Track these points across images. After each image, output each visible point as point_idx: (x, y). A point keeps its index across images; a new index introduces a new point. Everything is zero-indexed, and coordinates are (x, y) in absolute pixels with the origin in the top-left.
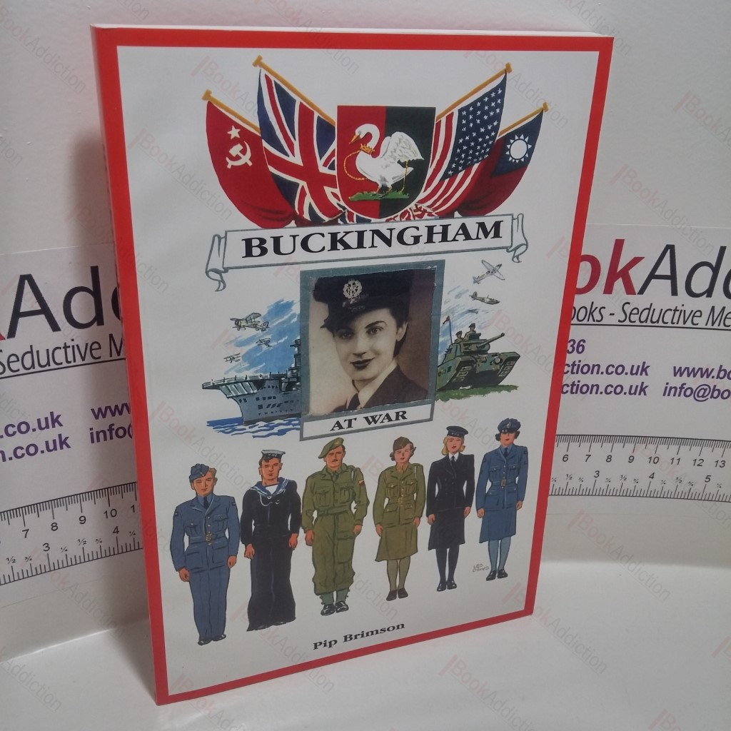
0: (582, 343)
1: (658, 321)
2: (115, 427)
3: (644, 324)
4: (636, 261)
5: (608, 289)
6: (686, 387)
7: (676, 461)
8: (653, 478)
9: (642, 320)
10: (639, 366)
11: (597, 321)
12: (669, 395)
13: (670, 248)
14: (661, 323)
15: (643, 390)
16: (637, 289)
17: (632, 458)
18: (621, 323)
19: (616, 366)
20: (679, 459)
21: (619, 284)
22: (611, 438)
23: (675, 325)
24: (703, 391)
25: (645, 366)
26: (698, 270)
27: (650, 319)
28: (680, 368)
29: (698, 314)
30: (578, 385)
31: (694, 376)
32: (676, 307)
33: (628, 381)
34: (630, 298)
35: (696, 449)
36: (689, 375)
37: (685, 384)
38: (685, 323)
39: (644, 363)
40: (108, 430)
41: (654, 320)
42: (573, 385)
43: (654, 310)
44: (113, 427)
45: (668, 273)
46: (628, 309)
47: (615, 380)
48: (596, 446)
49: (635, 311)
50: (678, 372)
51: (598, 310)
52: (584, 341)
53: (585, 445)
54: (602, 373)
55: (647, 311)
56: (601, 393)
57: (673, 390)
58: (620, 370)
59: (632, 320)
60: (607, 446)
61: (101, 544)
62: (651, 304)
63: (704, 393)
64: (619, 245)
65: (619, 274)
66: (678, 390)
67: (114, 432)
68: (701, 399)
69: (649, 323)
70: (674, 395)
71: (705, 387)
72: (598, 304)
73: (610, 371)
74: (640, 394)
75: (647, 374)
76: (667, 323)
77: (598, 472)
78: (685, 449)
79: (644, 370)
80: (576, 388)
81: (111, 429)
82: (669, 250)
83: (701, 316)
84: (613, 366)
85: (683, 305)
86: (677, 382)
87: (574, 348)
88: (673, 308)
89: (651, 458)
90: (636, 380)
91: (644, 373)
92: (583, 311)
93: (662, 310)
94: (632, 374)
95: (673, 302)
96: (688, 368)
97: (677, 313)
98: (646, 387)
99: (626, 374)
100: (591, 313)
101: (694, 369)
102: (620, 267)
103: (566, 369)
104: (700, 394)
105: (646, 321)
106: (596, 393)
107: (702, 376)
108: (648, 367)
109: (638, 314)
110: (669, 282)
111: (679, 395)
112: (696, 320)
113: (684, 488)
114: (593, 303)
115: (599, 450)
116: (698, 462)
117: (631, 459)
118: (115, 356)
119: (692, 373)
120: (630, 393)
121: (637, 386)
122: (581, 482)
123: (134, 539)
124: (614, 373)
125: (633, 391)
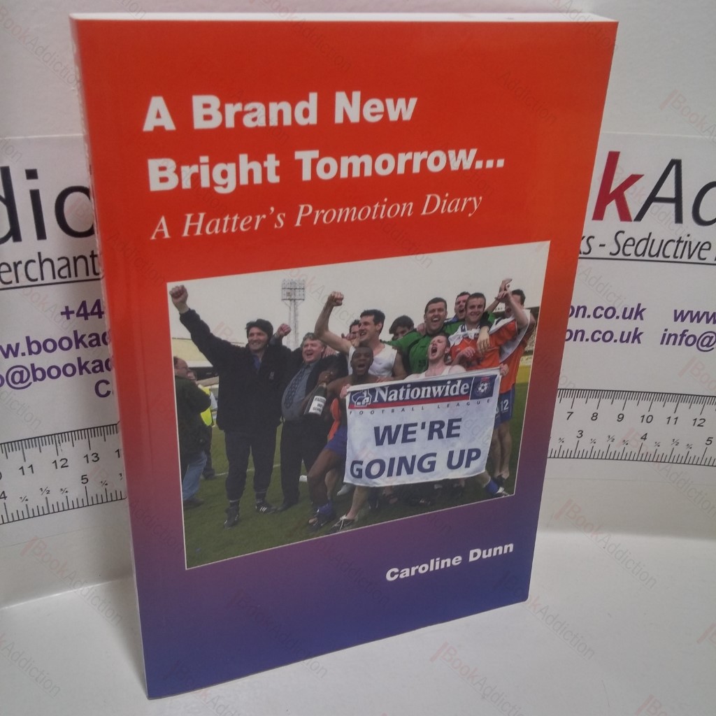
1: (657, 255)
3: (641, 258)
4: (633, 179)
5: (599, 215)
6: (688, 334)
7: (672, 421)
8: (645, 439)
9: (638, 253)
10: (632, 309)
11: (584, 253)
12: (667, 343)
13: (676, 164)
14: (661, 257)
15: (637, 336)
16: (634, 215)
17: (621, 416)
18: (613, 257)
19: (605, 309)
20: (677, 418)
21: (612, 208)
22: (598, 393)
23: (678, 260)
24: (707, 340)
25: (641, 309)
26: (709, 192)
27: (650, 251)
28: (682, 312)
29: (706, 246)
31: (699, 321)
32: (681, 238)
33: (619, 326)
34: (625, 226)
35: (697, 407)
36: (692, 320)
37: (687, 331)
38: (690, 257)
39: (639, 305)
41: (654, 252)
43: (653, 240)
45: (672, 195)
46: (622, 239)
47: (604, 324)
48: (580, 402)
49: (630, 242)
50: (679, 316)
51: (585, 240)
54: (588, 317)
55: (645, 242)
56: (587, 340)
57: (673, 338)
58: (610, 313)
59: (627, 252)
60: (593, 402)
62: (650, 234)
63: (710, 341)
64: (613, 158)
65: (613, 195)
66: (679, 338)
68: (705, 348)
69: (646, 257)
70: (674, 344)
71: (711, 335)
72: (585, 233)
73: (598, 315)
74: (633, 342)
75: (642, 319)
76: (668, 257)
77: (581, 432)
78: (683, 406)
79: (639, 313)
82: (674, 167)
83: (709, 249)
84: (602, 309)
85: (688, 235)
86: (678, 328)
88: (677, 239)
89: (643, 416)
90: (629, 326)
91: (639, 317)
93: (663, 241)
94: (624, 317)
95: (676, 231)
96: (692, 312)
97: (681, 245)
98: (641, 333)
99: (618, 317)
101: (698, 313)
102: (614, 187)
104: (705, 343)
105: (643, 254)
106: (582, 340)
107: (708, 321)
108: (643, 310)
109: (633, 245)
110: (672, 206)
111: (680, 344)
112: (703, 254)
113: (681, 451)
115: (584, 407)
116: (698, 422)
117: (621, 418)
119: (696, 317)
120: (621, 341)
121: (630, 333)
122: (561, 443)
123: (27, 505)
124: (603, 316)
125: (625, 338)
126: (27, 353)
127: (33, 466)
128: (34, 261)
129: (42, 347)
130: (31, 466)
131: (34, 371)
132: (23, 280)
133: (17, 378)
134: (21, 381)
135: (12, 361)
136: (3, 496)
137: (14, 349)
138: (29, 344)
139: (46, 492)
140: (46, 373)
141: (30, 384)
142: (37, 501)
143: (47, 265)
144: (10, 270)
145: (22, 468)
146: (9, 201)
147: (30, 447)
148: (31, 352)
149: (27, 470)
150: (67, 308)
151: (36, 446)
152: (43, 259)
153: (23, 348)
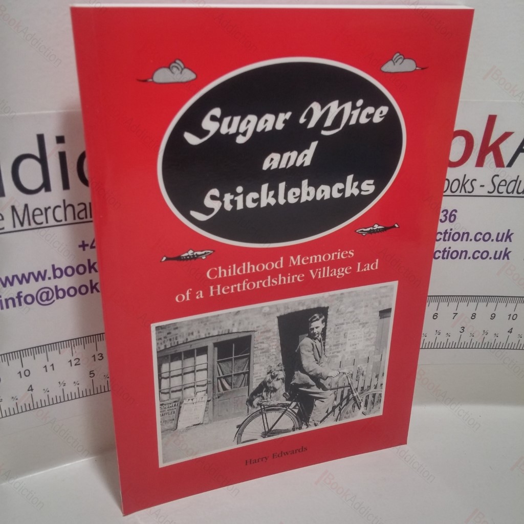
0: (454, 213)
2: (23, 295)
3: (511, 195)
4: (507, 135)
5: (480, 163)
8: (511, 332)
9: (510, 190)
10: (504, 234)
11: (469, 192)
15: (506, 255)
16: (506, 162)
17: (493, 315)
18: (490, 194)
19: (483, 234)
21: (490, 158)
22: (476, 298)
25: (510, 234)
27: (517, 190)
30: (449, 251)
33: (493, 247)
34: (499, 171)
39: (509, 230)
40: (17, 297)
41: (519, 191)
42: (444, 251)
43: (520, 181)
44: (21, 294)
46: (497, 181)
47: (482, 246)
48: (463, 305)
49: (503, 183)
51: (469, 182)
52: (456, 211)
53: (453, 305)
54: (471, 240)
55: (514, 182)
56: (469, 258)
58: (487, 237)
59: (500, 191)
60: (473, 305)
61: (17, 401)
62: (518, 176)
64: (492, 120)
65: (491, 148)
67: (22, 299)
69: (515, 194)
72: (470, 177)
73: (478, 239)
74: (503, 259)
75: (510, 241)
79: (509, 237)
80: (447, 254)
81: (19, 297)
84: (481, 234)
87: (446, 217)
89: (510, 315)
90: (501, 246)
91: (508, 240)
92: (456, 183)
94: (497, 240)
98: (510, 252)
99: (492, 240)
100: (464, 185)
102: (493, 140)
103: (439, 236)
105: (513, 192)
106: (465, 258)
108: (512, 234)
109: (505, 185)
114: (465, 175)
115: (466, 309)
117: (493, 317)
118: (18, 227)
120: (495, 258)
121: (501, 252)
122: (448, 337)
123: (48, 395)
124: (482, 240)
125: (497, 256)
126: (52, 278)
127: (54, 365)
128: (59, 206)
129: (64, 272)
130: (52, 365)
131: (57, 291)
132: (52, 222)
133: (44, 297)
134: (47, 299)
135: (41, 284)
136: (30, 389)
137: (43, 274)
138: (54, 270)
139: (63, 385)
140: (66, 293)
141: (54, 301)
142: (56, 392)
143: (69, 209)
144: (42, 214)
145: (46, 366)
146: (43, 160)
147: (52, 350)
148: (55, 277)
149: (49, 368)
150: (83, 242)
151: (57, 349)
152: (66, 205)
153: (50, 274)
